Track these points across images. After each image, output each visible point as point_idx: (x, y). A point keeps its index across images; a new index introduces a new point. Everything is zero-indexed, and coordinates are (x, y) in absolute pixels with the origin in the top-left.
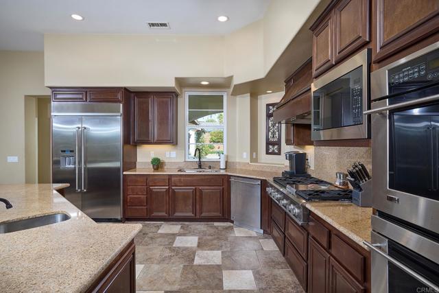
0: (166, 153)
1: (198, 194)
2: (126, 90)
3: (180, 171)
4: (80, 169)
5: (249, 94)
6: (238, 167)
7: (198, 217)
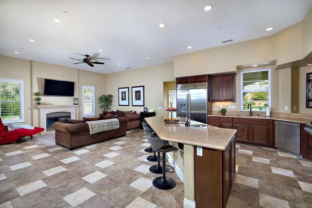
0: (229, 106)
1: (251, 129)
2: (209, 75)
3: (238, 116)
4: (188, 113)
5: (290, 68)
6: (280, 115)
7: (250, 142)
